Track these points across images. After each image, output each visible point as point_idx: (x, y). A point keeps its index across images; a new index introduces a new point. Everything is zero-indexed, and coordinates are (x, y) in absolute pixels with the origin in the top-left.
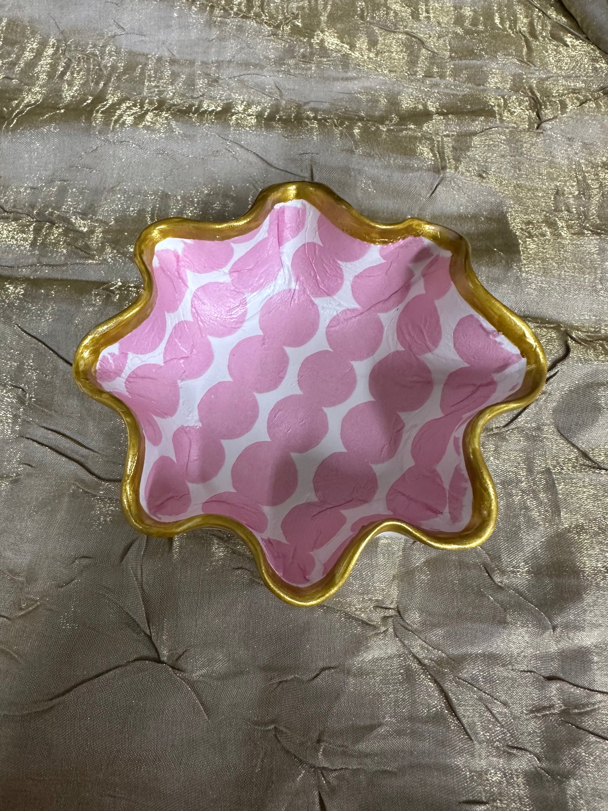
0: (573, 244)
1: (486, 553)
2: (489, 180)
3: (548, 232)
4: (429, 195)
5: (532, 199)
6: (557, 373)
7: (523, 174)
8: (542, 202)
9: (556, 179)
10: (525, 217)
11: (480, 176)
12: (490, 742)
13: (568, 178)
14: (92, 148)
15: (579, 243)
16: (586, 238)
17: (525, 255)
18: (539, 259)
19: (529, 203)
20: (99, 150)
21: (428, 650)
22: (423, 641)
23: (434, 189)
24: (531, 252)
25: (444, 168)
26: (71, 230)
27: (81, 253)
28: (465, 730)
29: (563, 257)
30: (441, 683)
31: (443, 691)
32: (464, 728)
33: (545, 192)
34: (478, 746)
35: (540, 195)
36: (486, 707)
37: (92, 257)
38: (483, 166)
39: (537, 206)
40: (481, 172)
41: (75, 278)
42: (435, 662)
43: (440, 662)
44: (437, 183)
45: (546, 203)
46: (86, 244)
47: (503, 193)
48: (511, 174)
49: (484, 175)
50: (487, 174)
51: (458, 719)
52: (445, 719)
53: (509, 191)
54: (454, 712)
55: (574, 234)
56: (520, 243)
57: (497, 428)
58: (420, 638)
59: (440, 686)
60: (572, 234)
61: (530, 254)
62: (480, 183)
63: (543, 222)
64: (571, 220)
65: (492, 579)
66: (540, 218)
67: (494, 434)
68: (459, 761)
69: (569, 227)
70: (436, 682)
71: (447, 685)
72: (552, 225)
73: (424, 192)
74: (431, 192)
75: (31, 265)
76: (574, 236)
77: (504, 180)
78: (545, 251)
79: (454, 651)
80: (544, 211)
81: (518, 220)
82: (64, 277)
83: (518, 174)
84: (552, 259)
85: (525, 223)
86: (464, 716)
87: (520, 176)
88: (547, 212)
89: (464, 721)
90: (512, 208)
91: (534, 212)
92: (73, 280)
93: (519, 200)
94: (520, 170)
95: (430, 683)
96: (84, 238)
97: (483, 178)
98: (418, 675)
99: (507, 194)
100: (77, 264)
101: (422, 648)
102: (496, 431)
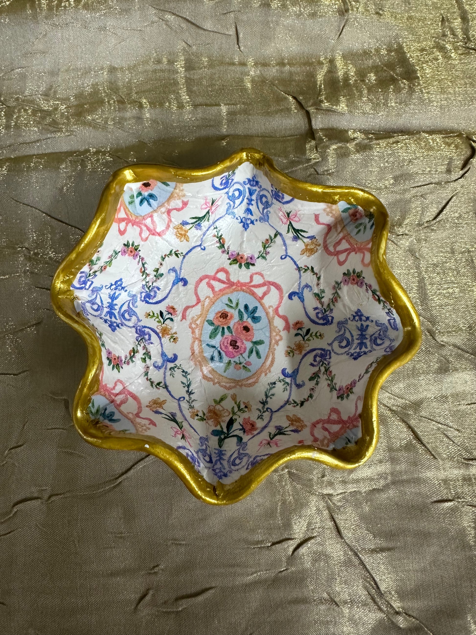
0: (462, 63)
1: (428, 321)
2: (385, 16)
3: (440, 56)
4: (337, 36)
5: (423, 27)
6: (469, 169)
7: (413, 7)
8: (431, 30)
9: (439, 8)
10: (419, 45)
11: (377, 13)
12: (451, 458)
13: (450, 6)
14: (41, 33)
15: (466, 61)
16: (472, 56)
17: (424, 79)
18: (436, 81)
19: (421, 32)
20: (48, 35)
21: (394, 399)
22: (390, 393)
23: (341, 30)
24: (428, 76)
25: (347, 11)
26: (37, 111)
27: (51, 128)
28: (431, 453)
29: (455, 75)
30: (408, 422)
31: (410, 427)
32: (429, 451)
33: (432, 20)
34: (441, 463)
35: (429, 23)
36: (444, 434)
37: (60, 130)
38: (378, 4)
39: (427, 34)
40: (378, 10)
41: (49, 151)
42: (402, 408)
43: (405, 407)
44: (343, 25)
45: (435, 29)
46: (53, 120)
47: (398, 26)
48: (403, 8)
49: (381, 12)
50: (383, 11)
51: (424, 445)
52: (414, 447)
53: (403, 24)
54: (420, 441)
55: (462, 54)
56: (418, 70)
57: (427, 222)
58: (387, 392)
59: (407, 424)
60: (460, 54)
61: (427, 78)
62: (378, 20)
63: (433, 48)
64: (456, 42)
65: (436, 340)
66: (431, 43)
67: (425, 227)
68: (429, 474)
69: (456, 49)
70: (404, 421)
71: (412, 423)
72: (442, 49)
73: (333, 35)
74: (339, 34)
75: (10, 146)
76: (462, 56)
77: (398, 14)
78: (439, 73)
79: (414, 398)
80: (433, 37)
81: (413, 49)
82: (40, 152)
83: (409, 7)
84: (446, 79)
85: (419, 51)
86: (428, 443)
87: (410, 9)
88: (436, 38)
89: (429, 446)
90: (407, 38)
91: (426, 39)
92: (47, 153)
93: (411, 30)
94: (409, 4)
95: (400, 423)
96: (50, 116)
97: (381, 15)
98: (389, 418)
99: (402, 27)
100: (49, 138)
101: (390, 398)
102: (426, 225)
